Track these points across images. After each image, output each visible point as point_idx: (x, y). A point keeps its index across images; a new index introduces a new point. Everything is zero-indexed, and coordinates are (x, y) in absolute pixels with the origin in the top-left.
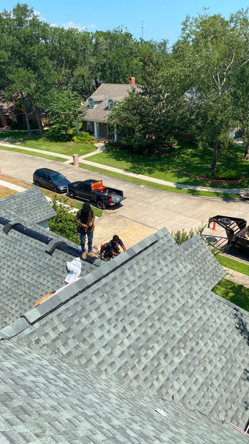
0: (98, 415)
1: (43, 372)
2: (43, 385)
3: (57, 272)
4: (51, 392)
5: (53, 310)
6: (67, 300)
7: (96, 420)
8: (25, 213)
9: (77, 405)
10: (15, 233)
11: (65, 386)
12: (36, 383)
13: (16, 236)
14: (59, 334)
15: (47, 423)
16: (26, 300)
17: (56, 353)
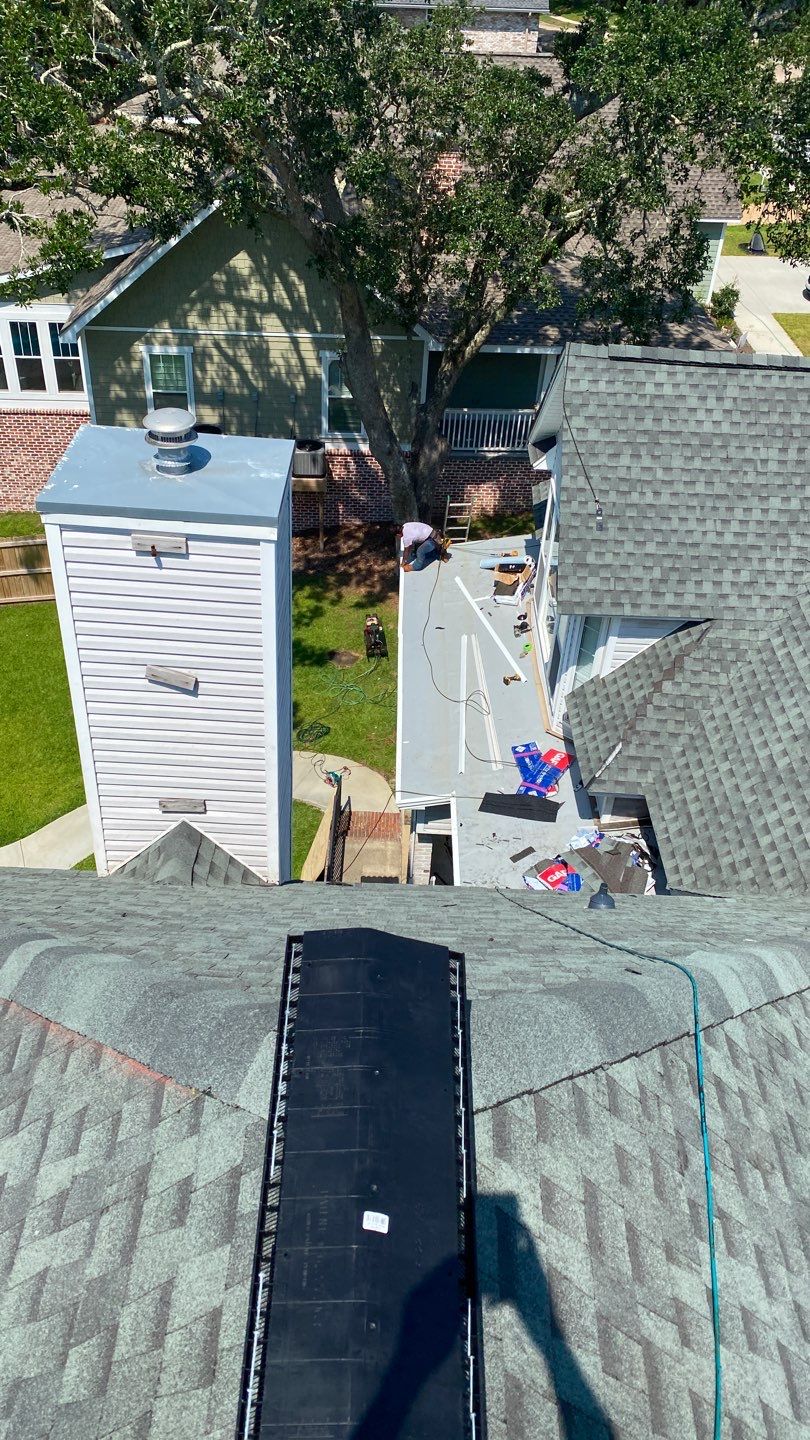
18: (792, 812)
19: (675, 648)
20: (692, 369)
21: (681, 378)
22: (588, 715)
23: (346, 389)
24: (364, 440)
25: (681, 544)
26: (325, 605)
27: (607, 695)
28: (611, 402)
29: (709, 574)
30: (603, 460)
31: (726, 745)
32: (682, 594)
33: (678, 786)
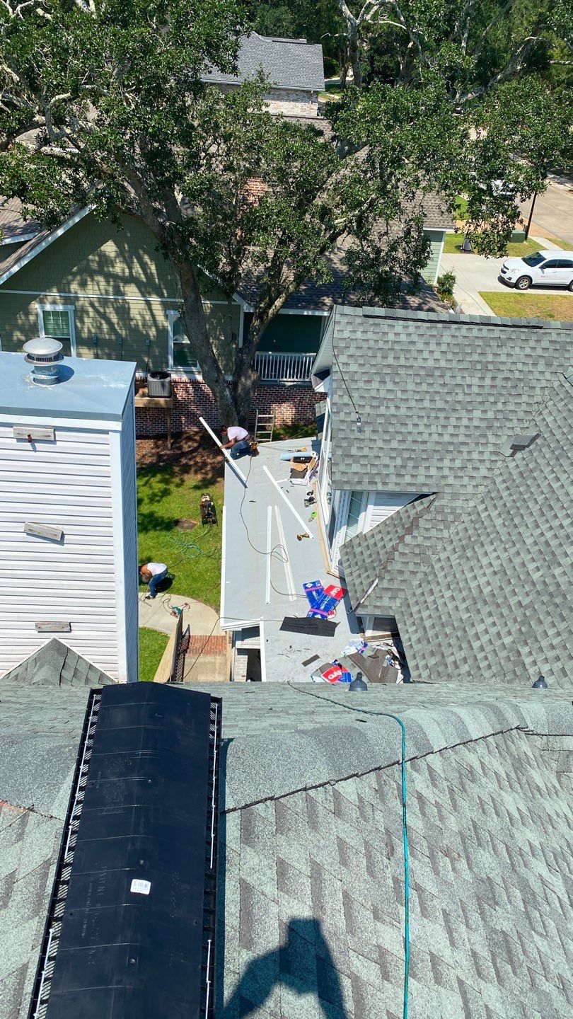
18: (494, 624)
19: (412, 513)
20: (420, 324)
21: (411, 330)
22: (355, 560)
23: (186, 337)
24: (199, 372)
25: (415, 442)
26: (172, 487)
27: (368, 546)
28: (365, 345)
29: (435, 462)
30: (361, 384)
31: (449, 579)
32: (416, 476)
33: (417, 608)
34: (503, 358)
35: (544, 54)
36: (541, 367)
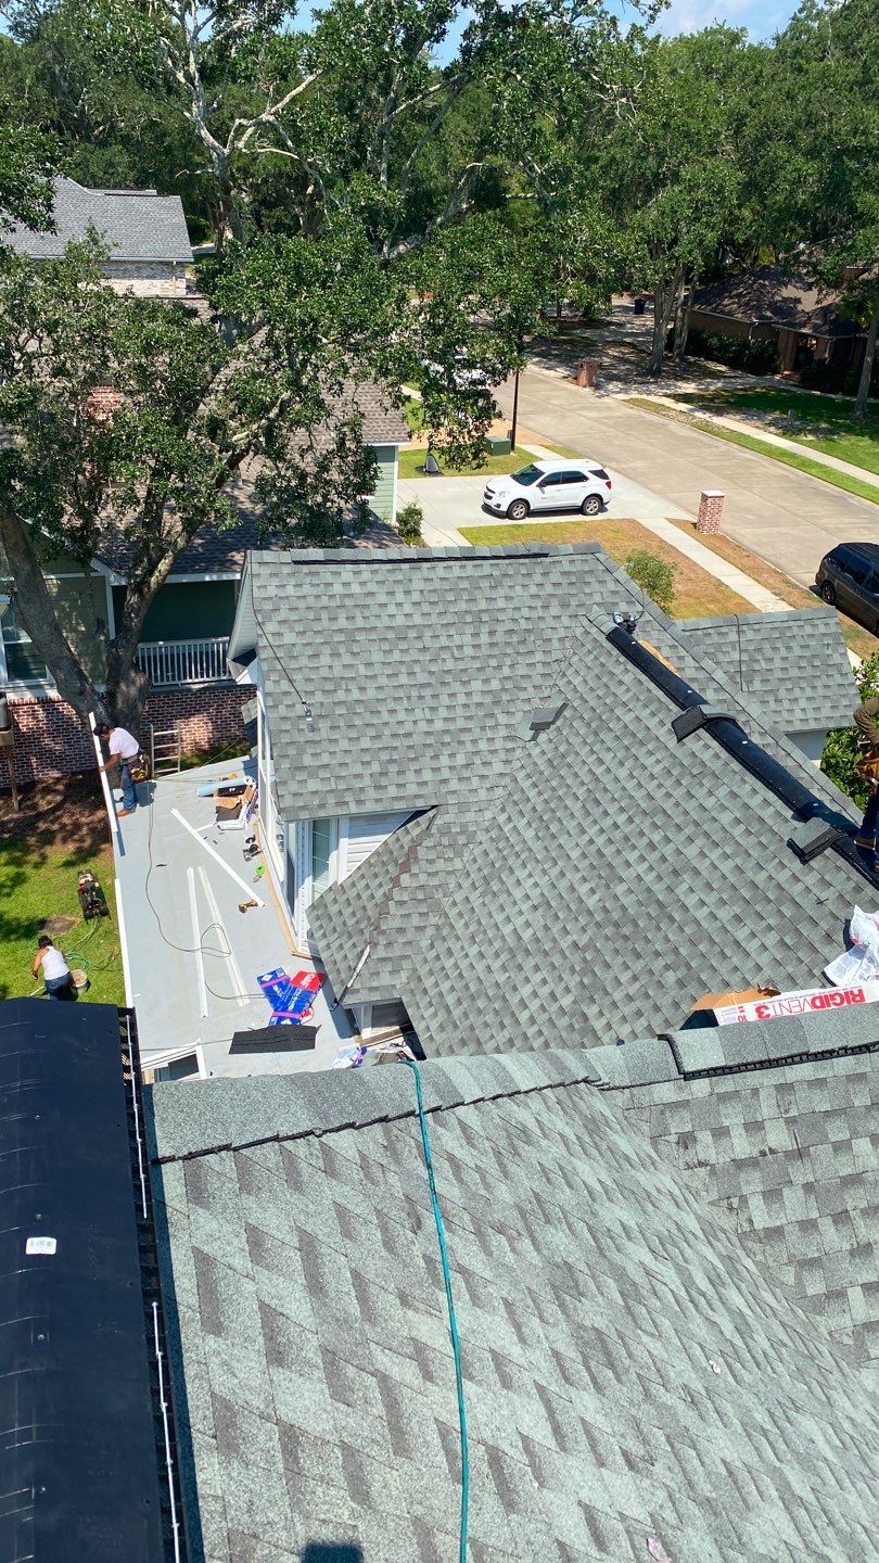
0: (825, 1512)
1: (682, 1253)
2: (673, 1300)
3: (805, 929)
4: (692, 1337)
5: (769, 1061)
6: (827, 1052)
7: (815, 1527)
8: (757, 685)
9: (765, 1433)
10: (707, 747)
11: (738, 1342)
12: (654, 1282)
13: (706, 756)
14: (763, 1154)
15: (663, 1439)
16: (670, 978)
17: (731, 1209)
18: (544, 982)
19: (406, 841)
20: (376, 566)
21: (366, 576)
22: (332, 925)
23: (23, 634)
24: (51, 685)
25: (395, 735)
26: (28, 870)
27: (348, 900)
28: (302, 604)
29: (426, 762)
30: (304, 661)
31: (472, 928)
32: (404, 785)
33: (432, 980)
34: (501, 604)
35: (496, 185)
36: (555, 610)
